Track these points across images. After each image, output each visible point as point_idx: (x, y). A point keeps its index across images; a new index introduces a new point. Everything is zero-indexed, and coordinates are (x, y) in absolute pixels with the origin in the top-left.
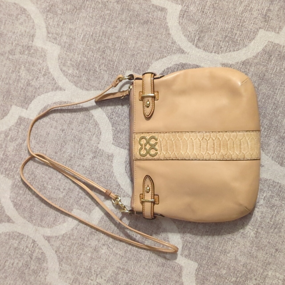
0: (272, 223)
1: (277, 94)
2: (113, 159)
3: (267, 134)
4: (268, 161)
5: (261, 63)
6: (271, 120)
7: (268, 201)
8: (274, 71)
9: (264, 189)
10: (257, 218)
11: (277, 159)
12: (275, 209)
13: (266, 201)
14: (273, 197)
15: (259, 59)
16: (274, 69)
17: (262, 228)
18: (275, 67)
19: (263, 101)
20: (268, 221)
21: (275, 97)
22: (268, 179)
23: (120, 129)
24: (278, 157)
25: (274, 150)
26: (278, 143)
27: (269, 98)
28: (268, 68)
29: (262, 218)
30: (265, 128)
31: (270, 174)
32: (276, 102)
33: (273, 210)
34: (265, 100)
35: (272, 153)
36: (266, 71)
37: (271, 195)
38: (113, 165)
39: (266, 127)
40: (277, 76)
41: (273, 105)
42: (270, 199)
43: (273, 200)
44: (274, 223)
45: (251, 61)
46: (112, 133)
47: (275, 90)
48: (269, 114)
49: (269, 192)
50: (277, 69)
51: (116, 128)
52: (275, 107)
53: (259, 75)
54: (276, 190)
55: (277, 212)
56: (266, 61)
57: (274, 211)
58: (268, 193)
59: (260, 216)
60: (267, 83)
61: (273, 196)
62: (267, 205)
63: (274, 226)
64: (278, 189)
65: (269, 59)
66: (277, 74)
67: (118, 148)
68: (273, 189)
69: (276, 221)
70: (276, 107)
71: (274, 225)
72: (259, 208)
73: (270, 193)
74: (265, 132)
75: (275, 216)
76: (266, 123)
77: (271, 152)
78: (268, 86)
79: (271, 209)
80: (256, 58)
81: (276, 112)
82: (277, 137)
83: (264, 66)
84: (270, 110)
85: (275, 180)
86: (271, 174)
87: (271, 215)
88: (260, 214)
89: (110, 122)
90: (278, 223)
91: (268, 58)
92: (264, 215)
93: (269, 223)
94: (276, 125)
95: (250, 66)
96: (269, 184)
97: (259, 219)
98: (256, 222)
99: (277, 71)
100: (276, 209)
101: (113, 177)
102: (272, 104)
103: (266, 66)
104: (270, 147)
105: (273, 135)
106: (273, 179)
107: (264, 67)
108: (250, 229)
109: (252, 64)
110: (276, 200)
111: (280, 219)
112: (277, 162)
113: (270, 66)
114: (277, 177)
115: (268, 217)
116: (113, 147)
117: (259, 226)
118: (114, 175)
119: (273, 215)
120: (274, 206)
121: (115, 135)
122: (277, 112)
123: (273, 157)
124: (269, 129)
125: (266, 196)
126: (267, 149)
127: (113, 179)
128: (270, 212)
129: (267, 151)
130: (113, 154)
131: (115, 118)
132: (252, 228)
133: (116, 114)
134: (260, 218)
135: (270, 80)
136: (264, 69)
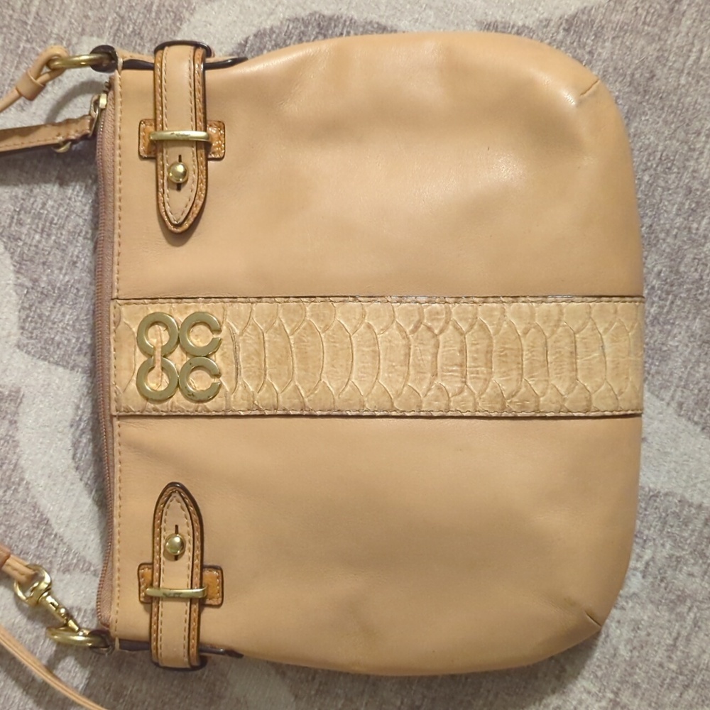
0: (673, 667)
1: (702, 153)
2: (21, 410)
3: (660, 313)
4: (661, 421)
5: (640, 26)
6: (675, 257)
7: (662, 581)
8: (690, 62)
9: (646, 532)
10: (616, 649)
11: (699, 412)
12: (685, 610)
13: (650, 579)
14: (678, 562)
15: (630, 9)
16: (690, 51)
17: (637, 685)
18: (693, 44)
19: (646, 178)
20: (657, 659)
21: (692, 163)
22: (663, 491)
23: (49, 283)
24: (701, 403)
25: (685, 376)
26: (700, 347)
27: (669, 168)
28: (668, 47)
29: (634, 648)
30: (653, 288)
31: (668, 472)
32: (696, 185)
33: (678, 614)
34: (655, 177)
35: (678, 387)
36: (658, 58)
37: (671, 556)
38: (19, 436)
39: (656, 283)
40: (701, 83)
41: (686, 195)
42: (669, 572)
43: (681, 577)
44: (680, 667)
45: (600, 17)
46: (14, 298)
47: (692, 137)
48: (668, 233)
49: (663, 545)
50: (701, 51)
51: (35, 281)
52: (693, 205)
53: (633, 75)
54: (691, 536)
55: (695, 623)
56: (660, 21)
57: (684, 619)
58: (660, 548)
59: (629, 641)
60: (662, 109)
61: (678, 560)
62: (657, 596)
63: (681, 677)
64: (701, 532)
65: (672, 10)
66: (701, 73)
67: (41, 363)
68: (681, 531)
69: (688, 657)
70: (697, 203)
71: (681, 674)
72: (623, 608)
73: (668, 546)
74: (653, 303)
75: (688, 639)
76: (656, 269)
77: (675, 381)
78: (666, 122)
79: (671, 610)
80: (618, 7)
81: (695, 225)
82: (696, 325)
83: (652, 39)
84: (671, 216)
85: (687, 496)
86: (674, 474)
87: (670, 634)
88: (626, 632)
89: (7, 255)
90: (697, 667)
91: (666, 7)
92: (643, 633)
93: (661, 665)
94: (697, 276)
95: (595, 35)
96: (666, 510)
97: (624, 652)
98: (610, 663)
99: (702, 60)
100: (690, 609)
101: (21, 489)
102: (682, 192)
103: (660, 39)
104: (671, 364)
105: (683, 315)
106: (680, 491)
107: (650, 44)
108: (589, 693)
109: (603, 28)
110: (691, 575)
111: (704, 652)
112: (696, 423)
113: (675, 40)
114: (695, 485)
115: (659, 643)
116: (20, 361)
117: (623, 682)
118: (22, 479)
119: (679, 634)
120: (681, 599)
121: (30, 308)
122: (699, 223)
123: (681, 405)
124: (668, 293)
125: (653, 559)
126: (658, 373)
127: (19, 496)
128: (669, 621)
129: (658, 381)
130: (18, 391)
131: (28, 234)
132: (594, 690)
133: (33, 219)
134: (629, 647)
135: (676, 98)
136: (651, 50)
